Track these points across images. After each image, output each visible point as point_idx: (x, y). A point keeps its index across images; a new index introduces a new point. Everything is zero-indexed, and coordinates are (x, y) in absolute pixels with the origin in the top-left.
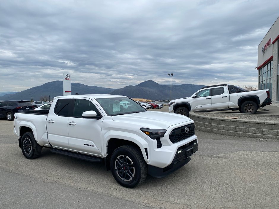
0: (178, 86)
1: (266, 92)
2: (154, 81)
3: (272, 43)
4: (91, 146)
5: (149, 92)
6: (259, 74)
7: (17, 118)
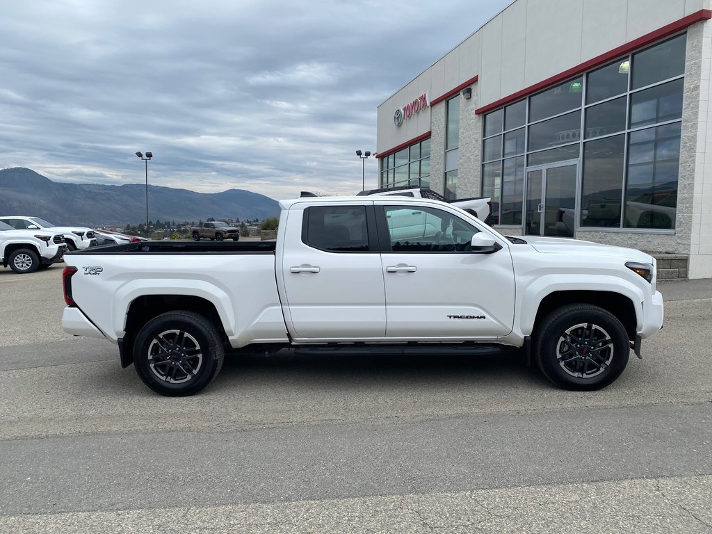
0: (113, 188)
1: (488, 203)
2: (36, 171)
3: (428, 104)
4: (474, 317)
5: (20, 202)
6: (382, 168)
7: (96, 271)
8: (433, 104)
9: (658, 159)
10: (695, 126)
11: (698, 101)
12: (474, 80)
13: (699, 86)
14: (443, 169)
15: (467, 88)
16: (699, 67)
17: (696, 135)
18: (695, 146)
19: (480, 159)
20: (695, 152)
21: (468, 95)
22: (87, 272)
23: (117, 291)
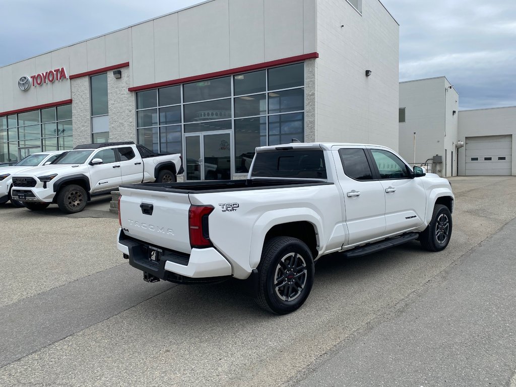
3: (68, 76)
7: (233, 207)
8: (72, 78)
9: (282, 133)
10: (313, 115)
11: (314, 102)
12: (126, 65)
13: (314, 94)
14: (90, 131)
15: (118, 70)
16: (314, 83)
17: (314, 120)
18: (314, 127)
19: (135, 125)
20: (314, 129)
21: (118, 76)
22: (225, 209)
23: (254, 225)
